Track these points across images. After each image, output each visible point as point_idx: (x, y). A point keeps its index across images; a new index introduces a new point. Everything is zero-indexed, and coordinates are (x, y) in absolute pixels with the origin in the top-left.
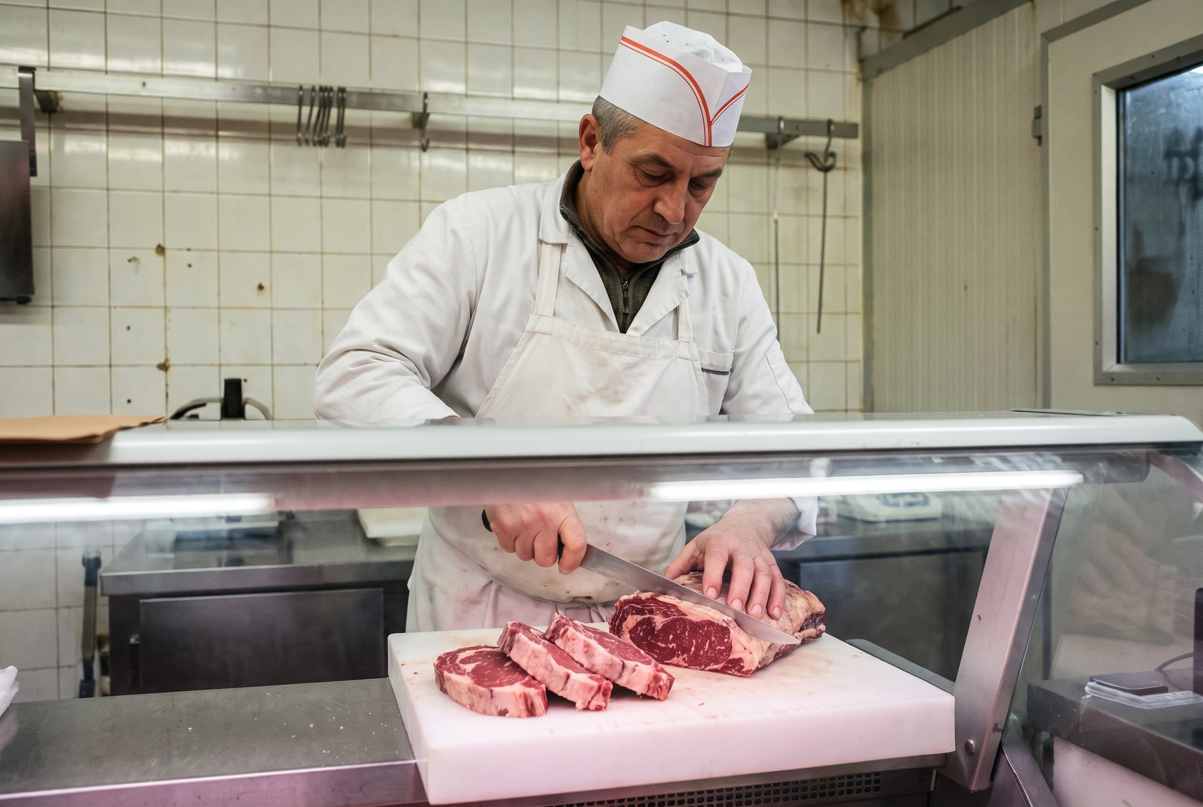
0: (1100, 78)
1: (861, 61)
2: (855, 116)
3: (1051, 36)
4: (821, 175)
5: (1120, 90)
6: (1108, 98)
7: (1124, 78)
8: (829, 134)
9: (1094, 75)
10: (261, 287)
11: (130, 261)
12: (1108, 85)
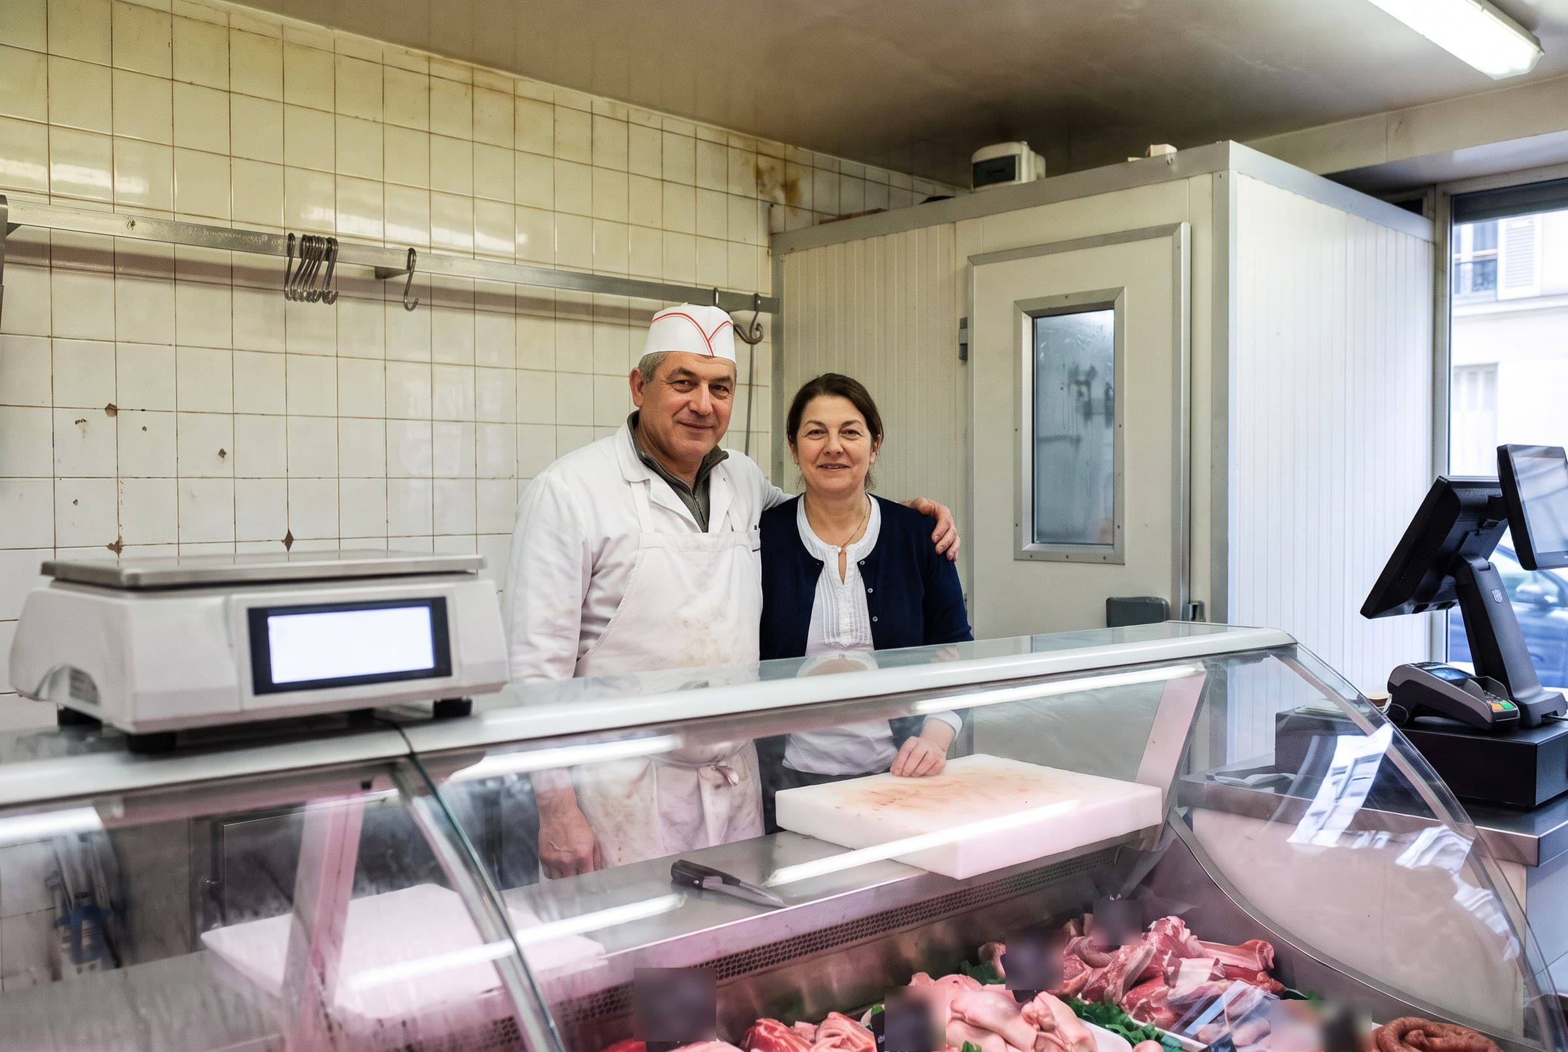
0: (1021, 306)
1: (772, 235)
2: (766, 291)
3: (976, 260)
4: (749, 346)
5: (1035, 316)
6: (1027, 322)
7: (1037, 311)
8: (756, 308)
9: (1015, 302)
10: (222, 453)
11: (77, 422)
12: (1027, 313)
